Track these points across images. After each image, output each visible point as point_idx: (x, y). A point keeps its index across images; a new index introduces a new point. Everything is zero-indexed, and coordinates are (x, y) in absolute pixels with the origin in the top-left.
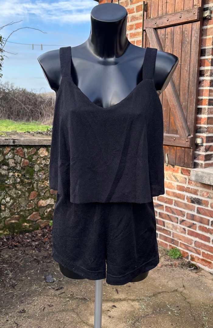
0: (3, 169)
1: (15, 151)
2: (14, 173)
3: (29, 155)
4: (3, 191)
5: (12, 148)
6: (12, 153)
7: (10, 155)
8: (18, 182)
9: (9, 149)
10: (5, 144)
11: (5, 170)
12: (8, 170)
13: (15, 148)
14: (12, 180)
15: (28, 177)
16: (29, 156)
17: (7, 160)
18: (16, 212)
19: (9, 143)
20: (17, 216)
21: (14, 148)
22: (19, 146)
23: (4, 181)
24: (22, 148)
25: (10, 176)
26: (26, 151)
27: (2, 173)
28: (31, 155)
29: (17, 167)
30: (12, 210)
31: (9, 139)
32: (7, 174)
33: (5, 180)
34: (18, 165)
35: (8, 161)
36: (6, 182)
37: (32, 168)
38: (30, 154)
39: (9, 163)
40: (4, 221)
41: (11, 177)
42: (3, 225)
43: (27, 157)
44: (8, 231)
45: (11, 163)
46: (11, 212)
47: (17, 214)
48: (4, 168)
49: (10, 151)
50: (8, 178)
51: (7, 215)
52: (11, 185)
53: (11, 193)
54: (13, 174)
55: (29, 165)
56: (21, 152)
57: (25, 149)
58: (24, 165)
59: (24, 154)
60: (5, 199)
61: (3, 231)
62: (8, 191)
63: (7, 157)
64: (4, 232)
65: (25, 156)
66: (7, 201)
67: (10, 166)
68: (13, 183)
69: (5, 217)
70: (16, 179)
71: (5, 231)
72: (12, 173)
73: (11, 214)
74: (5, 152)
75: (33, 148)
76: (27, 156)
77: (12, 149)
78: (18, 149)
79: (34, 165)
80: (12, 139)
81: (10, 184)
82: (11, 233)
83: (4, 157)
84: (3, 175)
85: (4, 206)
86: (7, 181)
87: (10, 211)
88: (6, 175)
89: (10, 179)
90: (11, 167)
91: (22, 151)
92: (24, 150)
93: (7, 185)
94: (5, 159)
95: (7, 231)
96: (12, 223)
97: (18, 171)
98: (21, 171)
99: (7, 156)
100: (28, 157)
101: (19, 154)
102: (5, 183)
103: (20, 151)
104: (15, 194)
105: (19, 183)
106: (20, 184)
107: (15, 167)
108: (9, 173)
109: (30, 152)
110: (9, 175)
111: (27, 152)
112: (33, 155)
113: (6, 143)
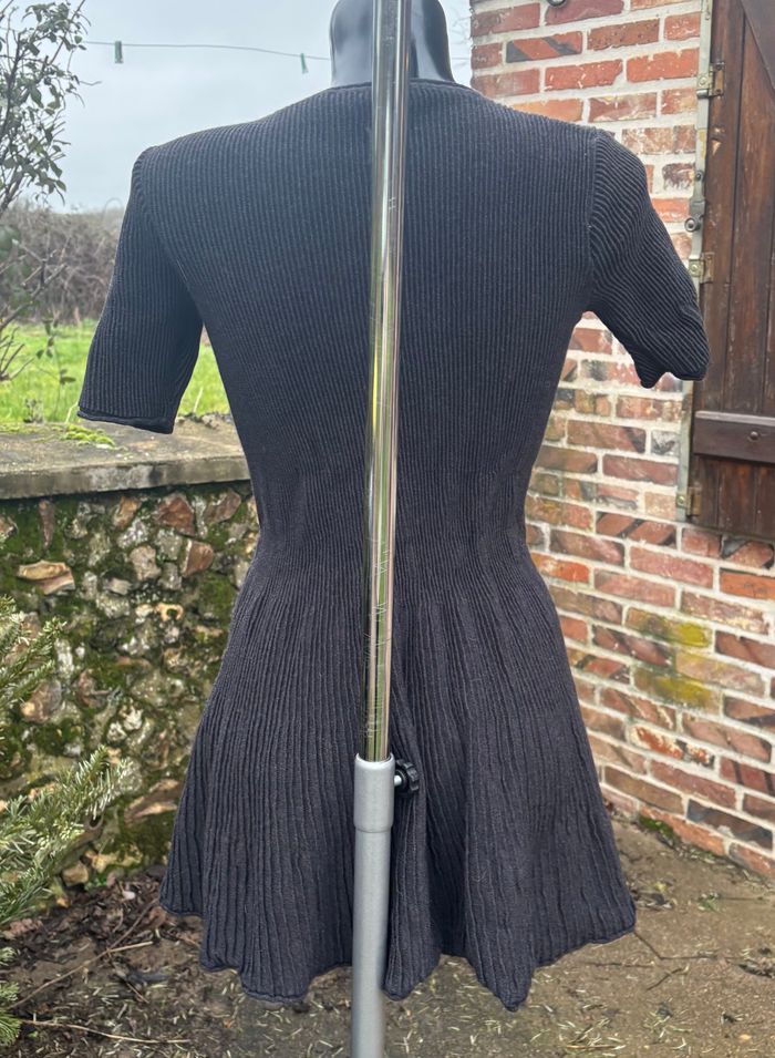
0: (112, 592)
1: (156, 512)
2: (154, 604)
3: (211, 524)
4: (114, 689)
5: (145, 499)
6: (145, 522)
7: (137, 533)
8: (173, 640)
9: (134, 507)
10: (117, 488)
11: (120, 596)
12: (131, 594)
13: (159, 500)
14: (149, 638)
15: (209, 615)
16: (214, 526)
17: (125, 555)
18: (166, 770)
19: (134, 482)
20: (171, 784)
21: (154, 500)
22: (172, 491)
23: (116, 645)
24: (184, 498)
25: (138, 621)
26: (200, 508)
27: (108, 612)
28: (220, 523)
29: (168, 579)
30: (149, 762)
31: (136, 465)
32: (127, 613)
33: (118, 639)
34: (172, 568)
35: (128, 556)
36: (125, 647)
37: (226, 575)
38: (216, 520)
39: (136, 564)
40: (120, 813)
41: (141, 625)
42: (117, 831)
43: (204, 532)
44: (138, 853)
45: (144, 563)
46: (146, 772)
47: (170, 778)
48: (115, 590)
49: (136, 514)
50: (134, 630)
51: (131, 788)
52: (143, 657)
53: (143, 693)
54: (151, 610)
55: (214, 568)
56: (181, 516)
57: (197, 498)
58: (193, 570)
59: (195, 522)
60: (121, 720)
61: (118, 852)
62: (132, 685)
63: (123, 541)
64: (122, 857)
65: (196, 529)
66: (130, 728)
67: (140, 577)
68: (153, 649)
69: (122, 797)
70: (163, 630)
71: (126, 856)
72: (145, 606)
73: (149, 778)
74: (117, 520)
75: (227, 491)
76: (206, 529)
77: (145, 505)
78: (168, 501)
79: (234, 562)
80: (145, 464)
81: (143, 653)
82: (147, 857)
83: (114, 541)
84: (113, 619)
85: (117, 751)
86: (128, 642)
87: (144, 767)
88: (123, 617)
89: (140, 635)
90: (143, 583)
91: (184, 509)
92: (193, 504)
93: (127, 661)
94: (116, 548)
95: (133, 854)
96: (152, 816)
97: (171, 592)
98: (181, 594)
99: (125, 537)
100: (209, 530)
101: (175, 523)
102: (118, 651)
103: (180, 511)
104: (162, 692)
105: (175, 645)
106: (182, 647)
107: (159, 577)
108: (134, 607)
109: (218, 512)
110: (137, 617)
111: (204, 512)
112: (229, 522)
113: (125, 481)
